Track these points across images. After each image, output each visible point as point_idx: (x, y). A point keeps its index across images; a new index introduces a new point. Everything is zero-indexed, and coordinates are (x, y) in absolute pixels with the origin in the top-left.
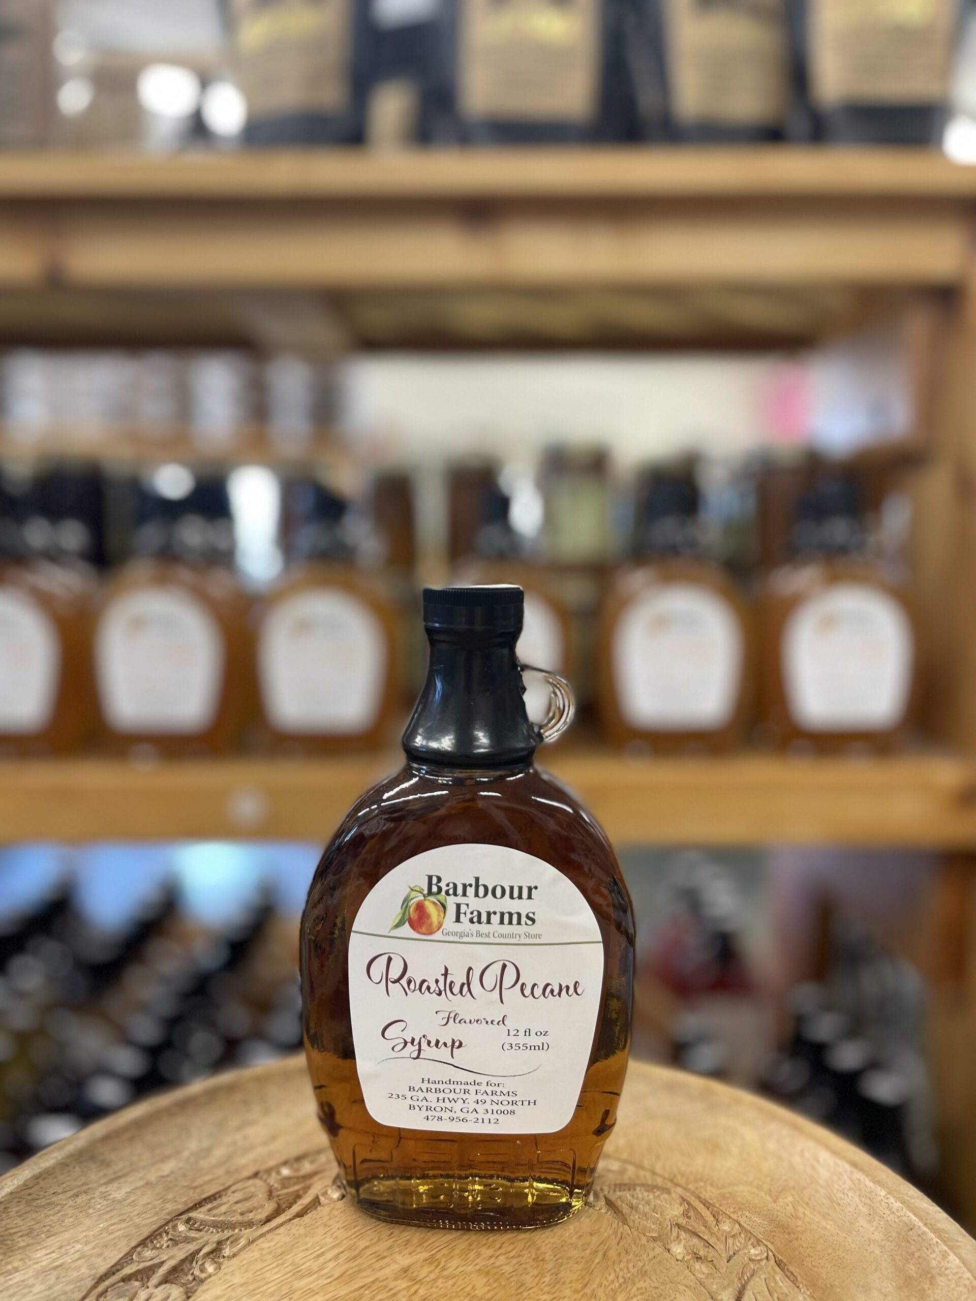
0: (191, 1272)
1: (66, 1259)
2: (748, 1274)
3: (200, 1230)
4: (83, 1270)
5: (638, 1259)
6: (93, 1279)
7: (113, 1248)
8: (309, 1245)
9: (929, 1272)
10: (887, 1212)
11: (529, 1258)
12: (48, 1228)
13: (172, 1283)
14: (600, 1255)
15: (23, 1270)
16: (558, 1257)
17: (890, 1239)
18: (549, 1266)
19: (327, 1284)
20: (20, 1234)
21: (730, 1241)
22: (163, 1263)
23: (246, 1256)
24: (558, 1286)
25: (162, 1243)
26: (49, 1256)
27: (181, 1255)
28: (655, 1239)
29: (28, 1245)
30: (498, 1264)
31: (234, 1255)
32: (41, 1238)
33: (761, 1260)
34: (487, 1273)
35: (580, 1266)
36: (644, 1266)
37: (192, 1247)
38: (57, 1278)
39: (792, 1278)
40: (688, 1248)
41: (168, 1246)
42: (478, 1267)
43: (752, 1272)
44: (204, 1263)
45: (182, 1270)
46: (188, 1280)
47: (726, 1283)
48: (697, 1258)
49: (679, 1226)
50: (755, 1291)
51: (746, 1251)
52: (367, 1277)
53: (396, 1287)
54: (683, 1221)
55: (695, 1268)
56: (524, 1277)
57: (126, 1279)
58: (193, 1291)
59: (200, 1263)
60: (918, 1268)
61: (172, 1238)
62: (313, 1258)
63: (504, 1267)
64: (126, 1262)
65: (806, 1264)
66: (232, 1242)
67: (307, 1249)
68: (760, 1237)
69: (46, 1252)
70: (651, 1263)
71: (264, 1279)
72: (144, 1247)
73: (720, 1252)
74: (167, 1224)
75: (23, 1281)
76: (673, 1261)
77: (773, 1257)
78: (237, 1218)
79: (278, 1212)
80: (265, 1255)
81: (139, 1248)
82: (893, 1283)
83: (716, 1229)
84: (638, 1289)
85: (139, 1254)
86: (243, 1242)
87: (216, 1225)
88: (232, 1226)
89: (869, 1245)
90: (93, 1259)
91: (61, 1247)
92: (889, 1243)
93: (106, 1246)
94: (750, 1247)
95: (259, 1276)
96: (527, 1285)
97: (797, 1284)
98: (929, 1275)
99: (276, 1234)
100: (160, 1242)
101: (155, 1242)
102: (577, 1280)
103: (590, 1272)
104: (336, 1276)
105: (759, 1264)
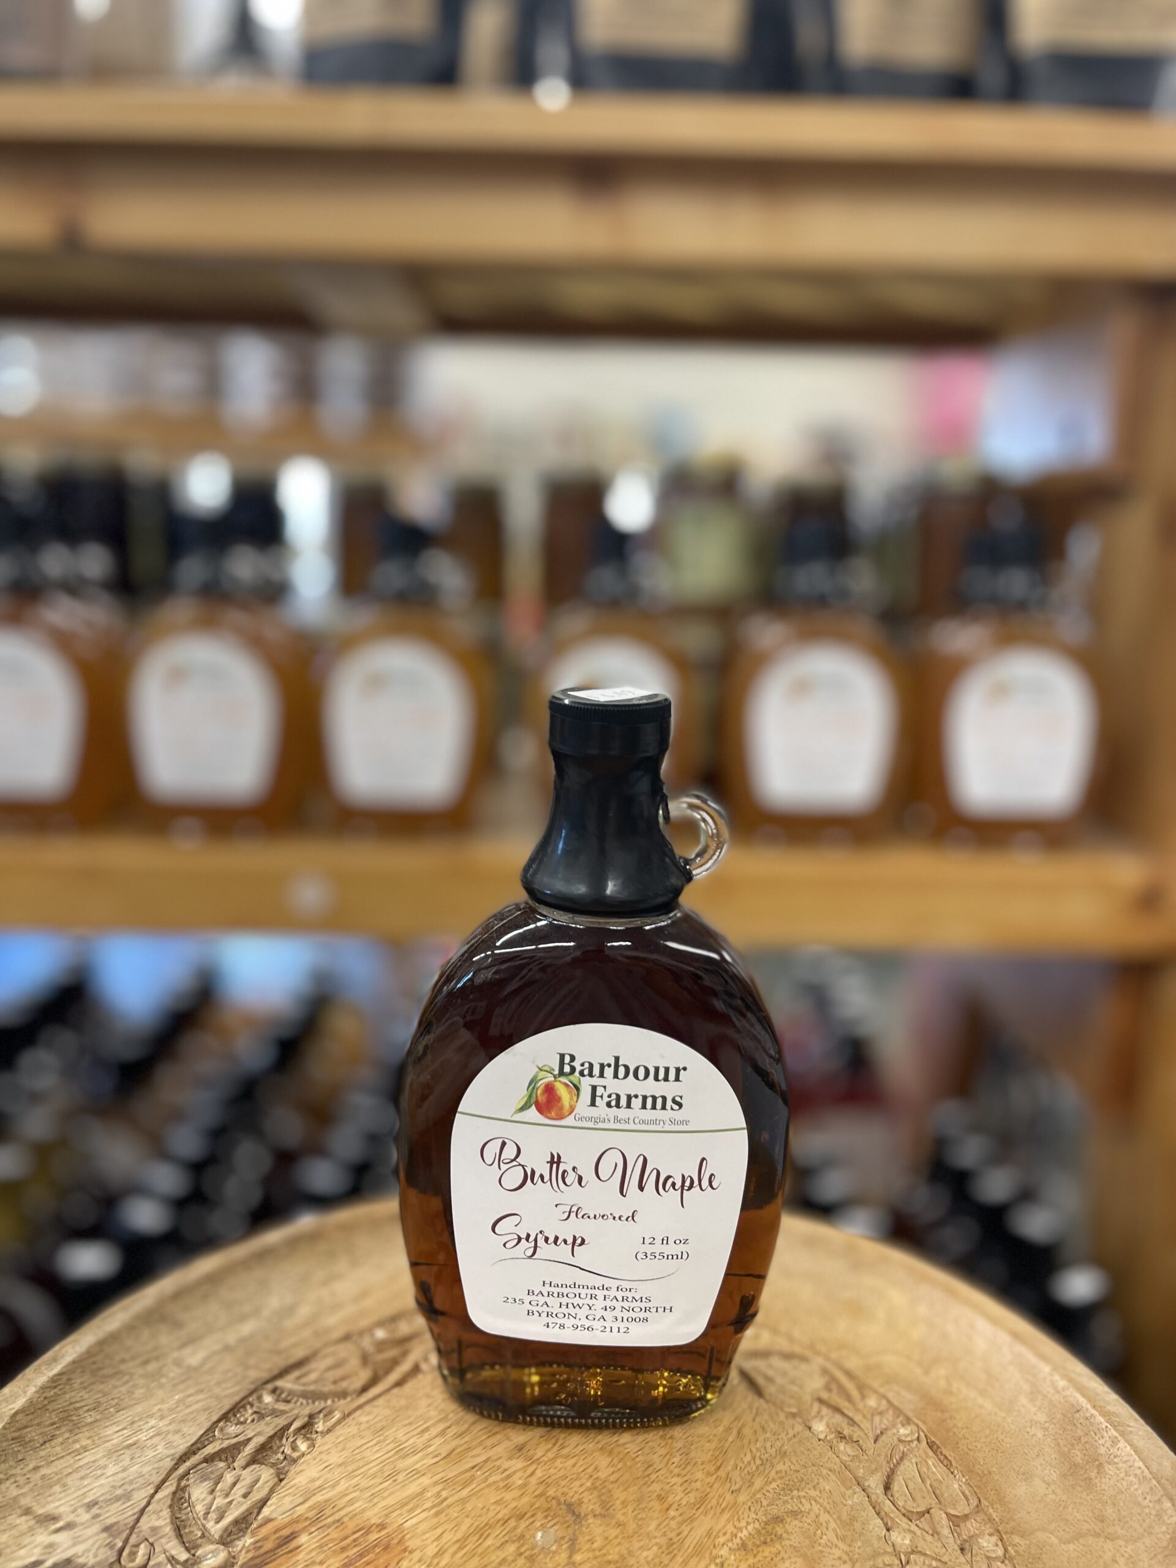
0: (281, 1450)
1: (140, 1436)
2: (897, 1457)
3: (288, 1402)
4: (160, 1448)
5: (776, 1437)
6: (172, 1460)
7: (191, 1424)
8: (412, 1418)
9: (1096, 1460)
10: (1051, 1390)
12: (116, 1401)
13: (262, 1464)
14: (735, 1432)
15: (92, 1449)
17: (1054, 1421)
19: (435, 1464)
20: (86, 1408)
21: (877, 1419)
22: (249, 1440)
23: (342, 1432)
24: (689, 1467)
25: (246, 1416)
26: (121, 1433)
27: (269, 1431)
28: (794, 1415)
29: (96, 1421)
31: (329, 1431)
32: (110, 1412)
33: (912, 1441)
34: (610, 1453)
35: (713, 1446)
36: (783, 1445)
37: (281, 1422)
38: (132, 1459)
39: (945, 1462)
40: (831, 1426)
41: (253, 1421)
42: (600, 1446)
43: (901, 1455)
44: (295, 1440)
45: (271, 1448)
46: (278, 1459)
47: (873, 1467)
48: (841, 1438)
49: (821, 1401)
50: (906, 1477)
51: (895, 1431)
52: (478, 1455)
53: (510, 1468)
54: (825, 1395)
55: (839, 1449)
57: (209, 1460)
58: (284, 1472)
59: (291, 1440)
60: (1084, 1455)
61: (258, 1410)
62: (418, 1434)
63: (628, 1446)
64: (208, 1439)
65: (961, 1447)
66: (325, 1416)
67: (410, 1424)
68: (910, 1414)
69: (117, 1429)
70: (791, 1442)
71: (364, 1458)
72: (226, 1421)
73: (866, 1431)
74: (251, 1394)
75: (94, 1462)
76: (815, 1441)
77: (924, 1438)
78: (328, 1388)
79: (374, 1381)
80: (363, 1430)
81: (222, 1423)
82: (1056, 1470)
83: (861, 1405)
84: (777, 1472)
85: (222, 1430)
86: (337, 1415)
87: (305, 1395)
88: (324, 1397)
89: (1031, 1427)
90: (170, 1436)
91: (133, 1423)
92: (1053, 1426)
93: (183, 1421)
94: (899, 1426)
95: (358, 1455)
96: (655, 1466)
97: (952, 1470)
98: (1097, 1463)
99: (375, 1407)
100: (243, 1416)
101: (238, 1416)
102: (710, 1461)
103: (724, 1451)
104: (443, 1455)
105: (909, 1445)
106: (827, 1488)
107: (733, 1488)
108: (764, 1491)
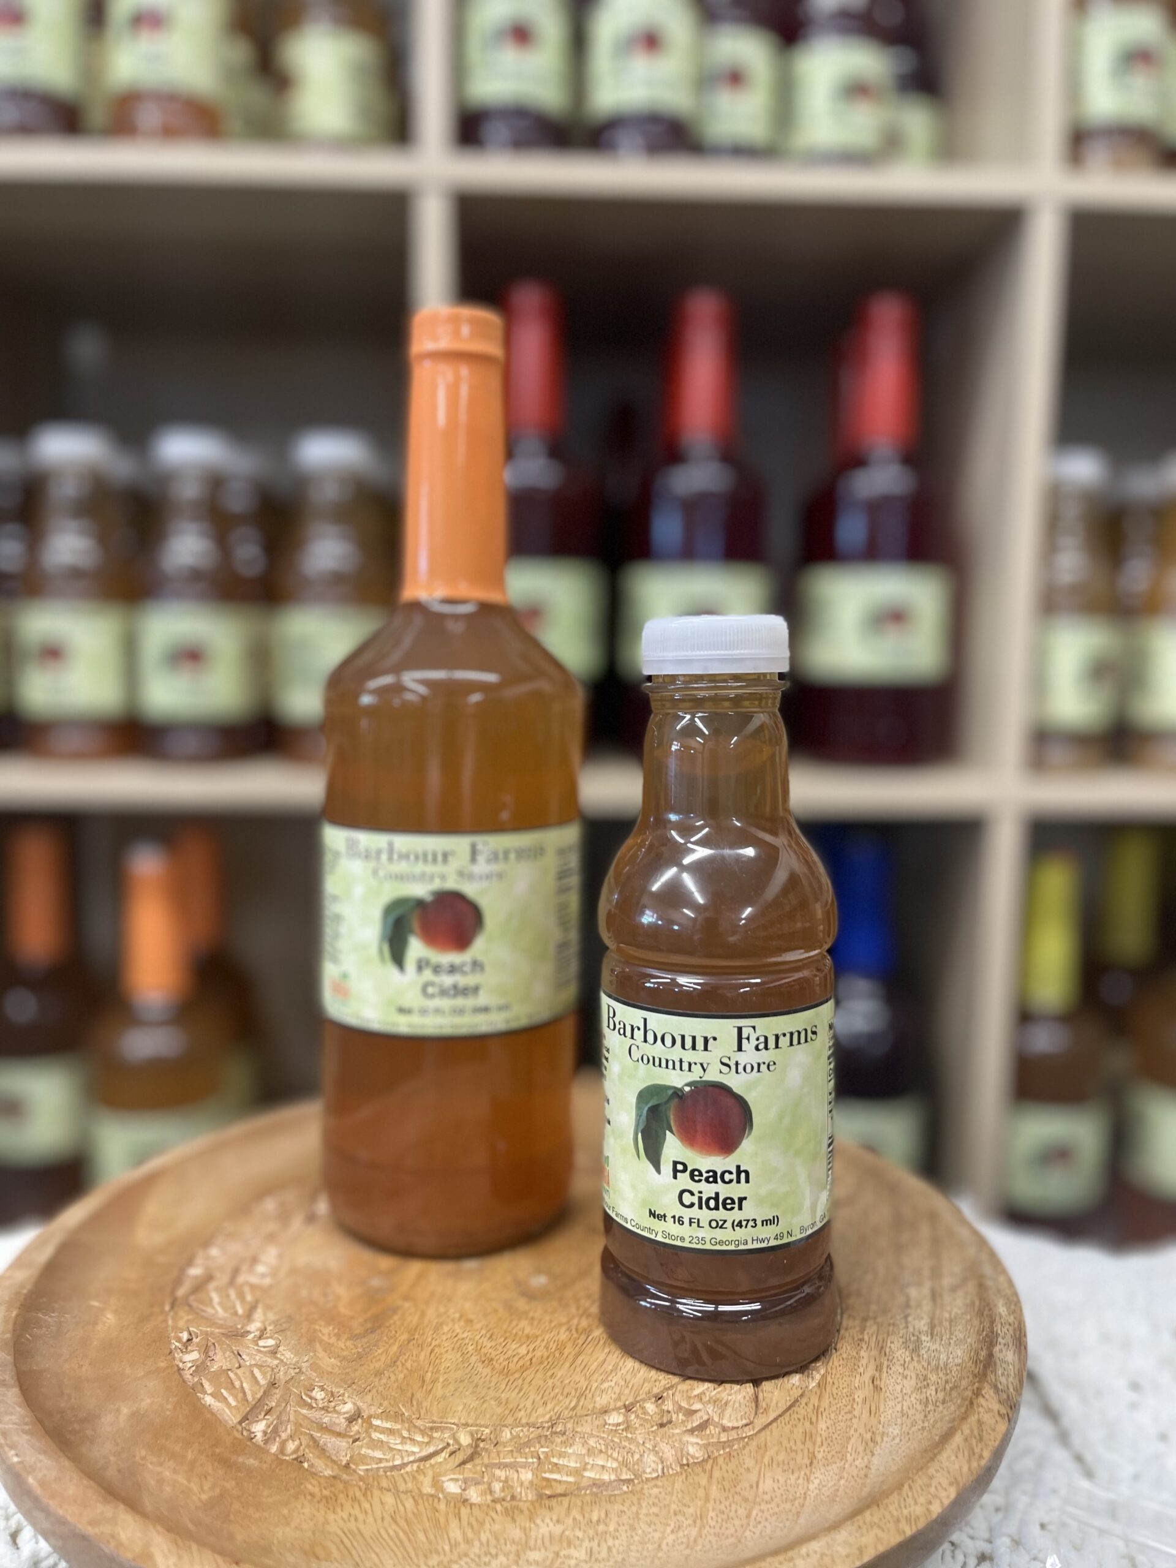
5: (388, 1386)
11: (497, 1360)
14: (427, 1379)
16: (470, 1367)
18: (473, 1359)
24: (458, 1345)
30: (524, 1346)
34: (528, 1337)
35: (443, 1365)
36: (380, 1380)
42: (540, 1339)
56: (493, 1344)
63: (518, 1345)
70: (372, 1384)
84: (380, 1360)
96: (486, 1338)
102: (441, 1354)
103: (431, 1364)
106: (333, 1360)
107: (415, 1342)
108: (387, 1346)
